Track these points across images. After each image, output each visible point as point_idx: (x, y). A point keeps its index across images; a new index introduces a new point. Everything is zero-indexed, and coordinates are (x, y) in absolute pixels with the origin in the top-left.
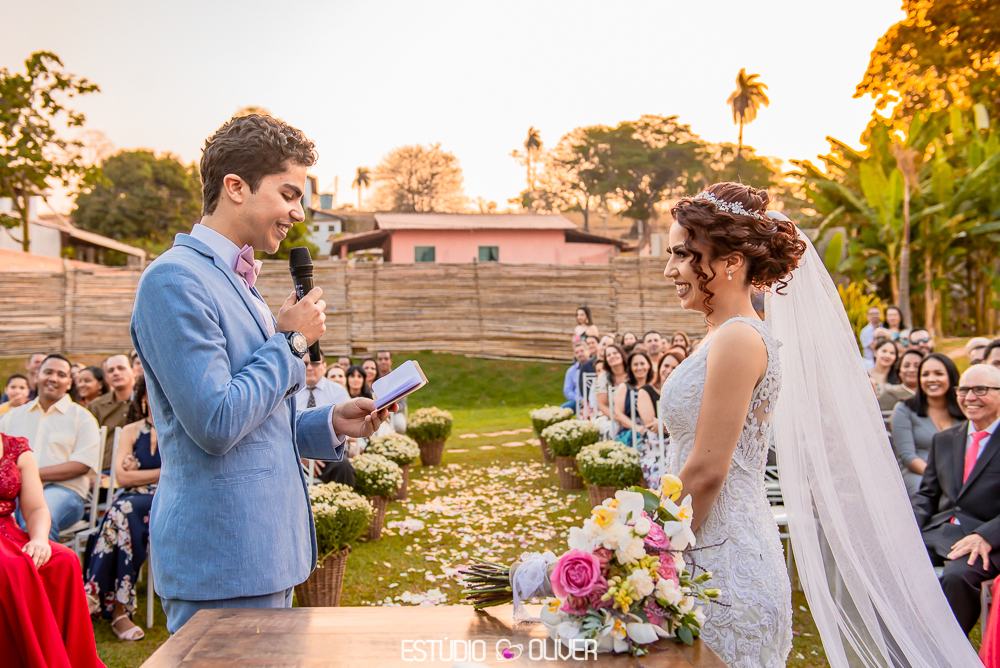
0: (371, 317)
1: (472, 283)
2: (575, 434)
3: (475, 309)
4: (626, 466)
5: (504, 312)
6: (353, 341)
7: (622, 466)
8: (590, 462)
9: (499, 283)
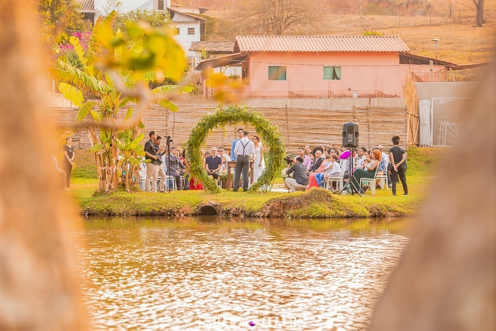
0: (234, 134)
1: (284, 118)
3: (286, 131)
5: (300, 133)
6: (225, 146)
9: (298, 118)
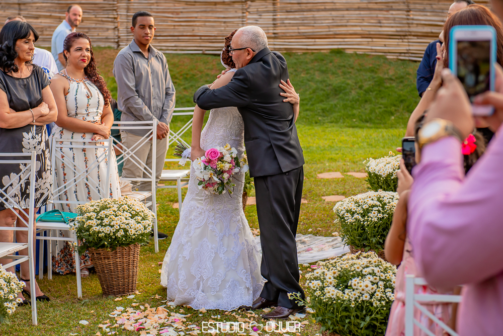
2: (374, 216)
4: (376, 304)
7: (371, 304)
8: (318, 293)
